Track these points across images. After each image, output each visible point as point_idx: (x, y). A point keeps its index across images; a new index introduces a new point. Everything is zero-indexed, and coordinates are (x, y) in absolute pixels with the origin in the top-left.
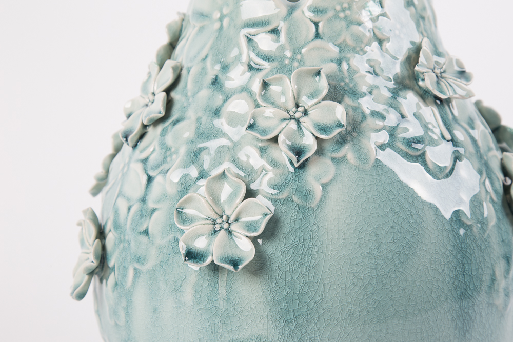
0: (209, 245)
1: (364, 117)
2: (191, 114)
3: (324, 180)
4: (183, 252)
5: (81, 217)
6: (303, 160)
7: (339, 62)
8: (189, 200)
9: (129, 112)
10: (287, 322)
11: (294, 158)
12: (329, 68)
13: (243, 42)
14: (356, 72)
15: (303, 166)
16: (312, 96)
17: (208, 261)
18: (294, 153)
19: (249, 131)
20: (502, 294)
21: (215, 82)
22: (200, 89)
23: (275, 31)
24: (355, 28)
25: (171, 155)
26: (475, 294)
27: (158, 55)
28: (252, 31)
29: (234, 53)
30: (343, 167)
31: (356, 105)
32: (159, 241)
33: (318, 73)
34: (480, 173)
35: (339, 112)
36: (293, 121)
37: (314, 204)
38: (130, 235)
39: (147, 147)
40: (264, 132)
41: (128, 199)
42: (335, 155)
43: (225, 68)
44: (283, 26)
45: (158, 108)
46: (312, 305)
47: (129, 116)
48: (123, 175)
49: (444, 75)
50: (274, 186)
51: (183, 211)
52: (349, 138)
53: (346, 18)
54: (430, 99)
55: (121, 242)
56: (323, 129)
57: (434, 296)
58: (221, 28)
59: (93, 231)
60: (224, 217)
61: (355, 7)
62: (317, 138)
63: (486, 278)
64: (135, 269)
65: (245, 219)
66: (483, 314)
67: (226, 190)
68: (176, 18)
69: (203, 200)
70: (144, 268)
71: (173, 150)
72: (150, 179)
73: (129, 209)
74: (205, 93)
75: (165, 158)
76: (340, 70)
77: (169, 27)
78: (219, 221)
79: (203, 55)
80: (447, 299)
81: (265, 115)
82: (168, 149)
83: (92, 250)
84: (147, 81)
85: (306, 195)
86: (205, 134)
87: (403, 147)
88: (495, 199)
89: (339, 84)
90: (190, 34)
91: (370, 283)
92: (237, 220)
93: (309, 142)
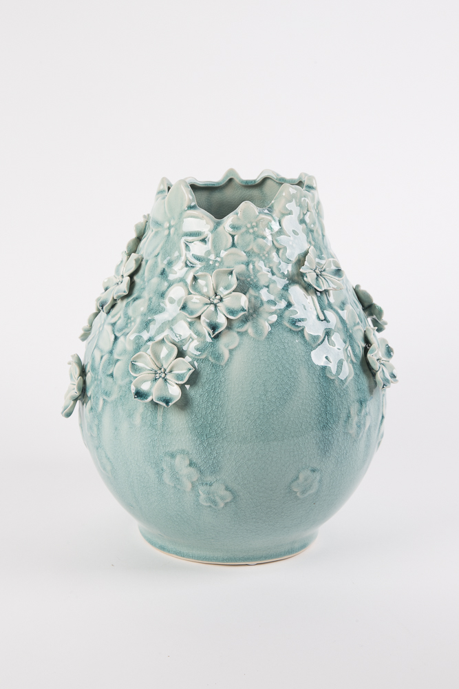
0: (151, 388)
1: (262, 303)
2: (146, 295)
3: (231, 347)
4: (133, 391)
5: (71, 359)
6: (216, 333)
7: (247, 264)
8: (139, 357)
9: (106, 286)
10: (202, 443)
11: (211, 332)
12: (239, 268)
13: (183, 246)
14: (258, 271)
15: (217, 337)
16: (226, 288)
17: (149, 399)
18: (210, 328)
19: (182, 312)
20: (355, 426)
21: (163, 273)
22: (152, 277)
23: (204, 241)
24: (260, 240)
25: (131, 322)
26: (334, 426)
27: (128, 246)
28: (190, 239)
29: (176, 254)
30: (245, 338)
31: (257, 295)
32: (120, 382)
33: (231, 273)
34: (345, 342)
35: (243, 301)
36: (212, 305)
37: (223, 363)
38: (101, 375)
39: (116, 314)
40: (192, 313)
41: (101, 351)
42: (240, 330)
43: (170, 264)
44: (210, 236)
45: (124, 288)
46: (219, 431)
47: (106, 289)
48: (99, 332)
49: (323, 273)
50: (197, 350)
51: (136, 363)
52: (250, 318)
53: (254, 233)
54: (312, 290)
55: (95, 380)
56: (232, 312)
57: (303, 427)
58: (169, 234)
59: (77, 371)
60: (162, 369)
61: (260, 225)
62: (227, 318)
63: (343, 416)
64: (104, 400)
65: (176, 372)
66: (340, 440)
67: (164, 352)
68: (142, 220)
69: (148, 357)
70: (109, 399)
71: (132, 319)
72: (116, 338)
73: (102, 358)
74: (155, 280)
75: (127, 324)
76: (248, 270)
77: (137, 226)
78: (159, 372)
79: (156, 253)
80: (312, 430)
81: (193, 300)
82: (129, 318)
83: (76, 382)
84: (120, 264)
85: (218, 357)
86: (155, 310)
87: (288, 325)
88: (354, 361)
89: (246, 279)
90: (149, 234)
91: (258, 418)
92: (171, 372)
93: (222, 320)
